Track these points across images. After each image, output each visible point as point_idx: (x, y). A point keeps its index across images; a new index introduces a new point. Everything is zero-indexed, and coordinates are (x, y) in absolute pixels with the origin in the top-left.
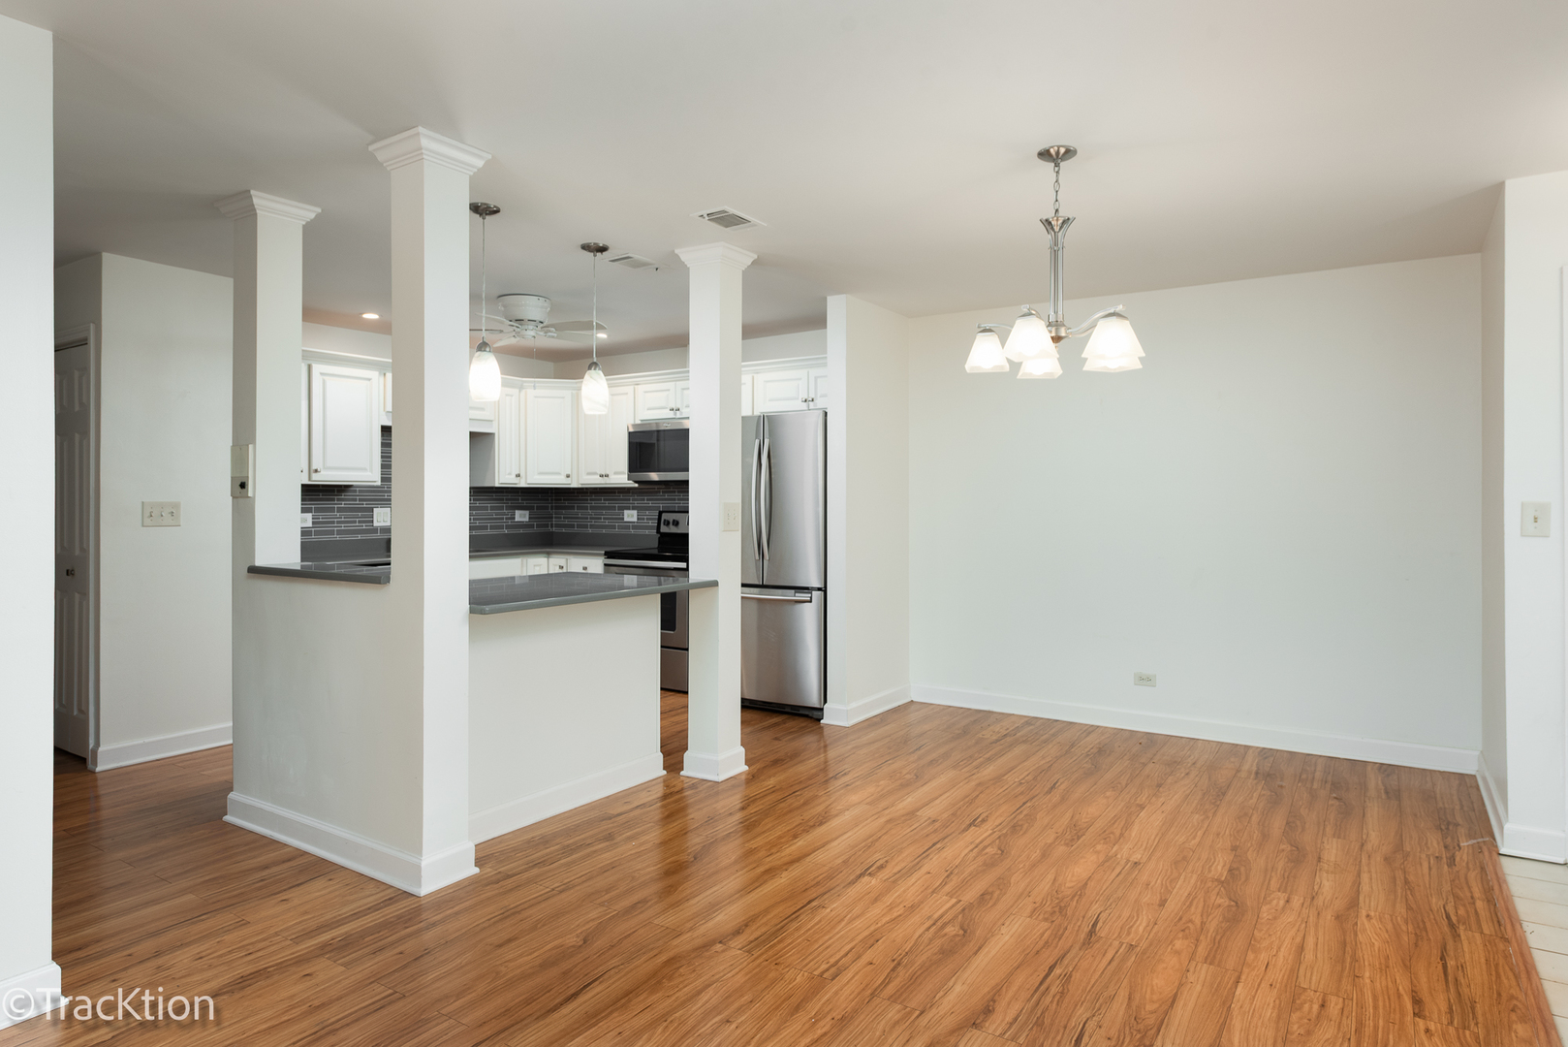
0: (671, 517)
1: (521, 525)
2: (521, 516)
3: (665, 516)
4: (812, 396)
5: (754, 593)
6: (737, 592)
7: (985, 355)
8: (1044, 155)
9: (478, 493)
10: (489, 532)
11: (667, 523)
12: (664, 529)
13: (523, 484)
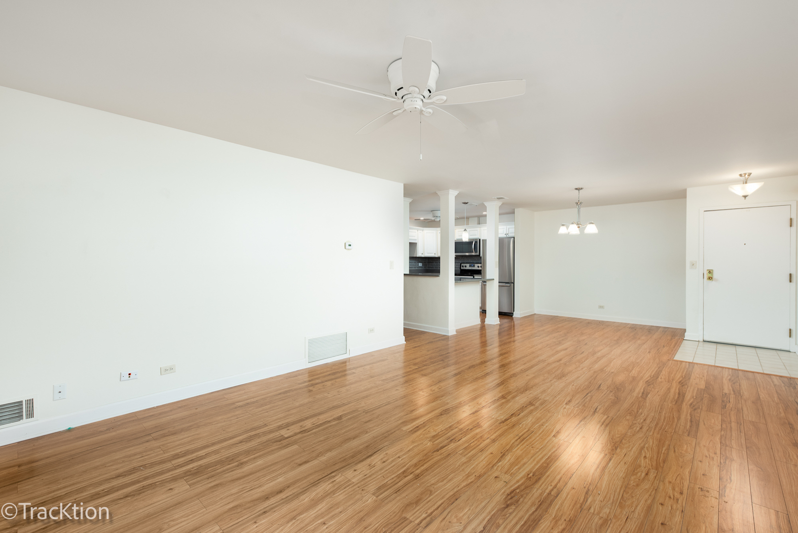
0: (464, 265)
1: (420, 267)
2: (420, 264)
3: (462, 265)
4: (508, 233)
5: (501, 284)
6: (497, 284)
7: (563, 230)
8: (576, 189)
9: (411, 258)
10: (413, 269)
11: (463, 266)
12: (462, 268)
13: (423, 256)
